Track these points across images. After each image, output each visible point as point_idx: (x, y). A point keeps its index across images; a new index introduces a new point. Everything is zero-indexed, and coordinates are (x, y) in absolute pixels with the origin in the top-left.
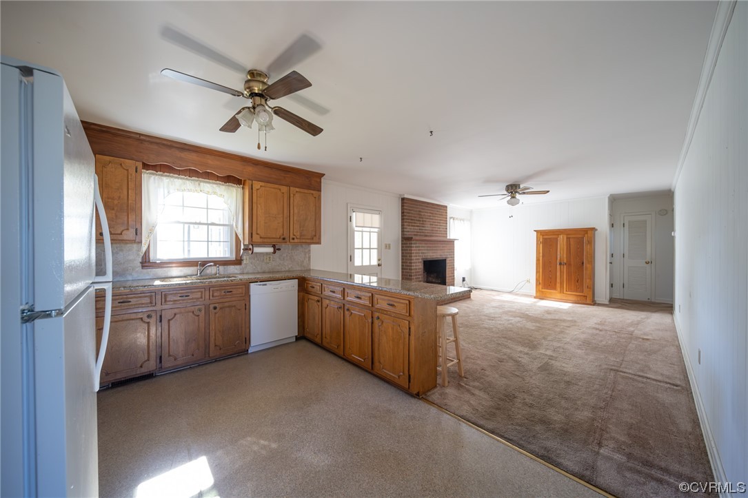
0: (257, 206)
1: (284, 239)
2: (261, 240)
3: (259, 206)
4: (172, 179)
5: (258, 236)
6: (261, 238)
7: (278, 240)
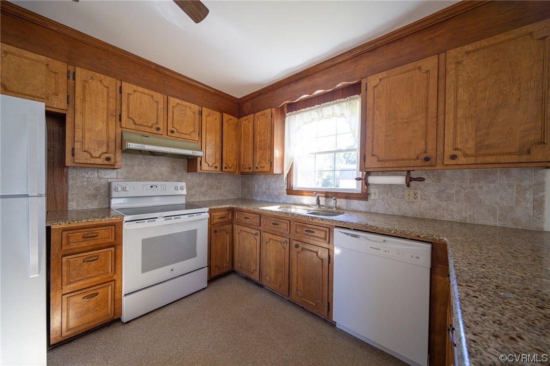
0: (374, 113)
1: (427, 159)
2: (379, 165)
3: (377, 112)
4: (302, 114)
5: (375, 159)
6: (379, 161)
7: (413, 163)
